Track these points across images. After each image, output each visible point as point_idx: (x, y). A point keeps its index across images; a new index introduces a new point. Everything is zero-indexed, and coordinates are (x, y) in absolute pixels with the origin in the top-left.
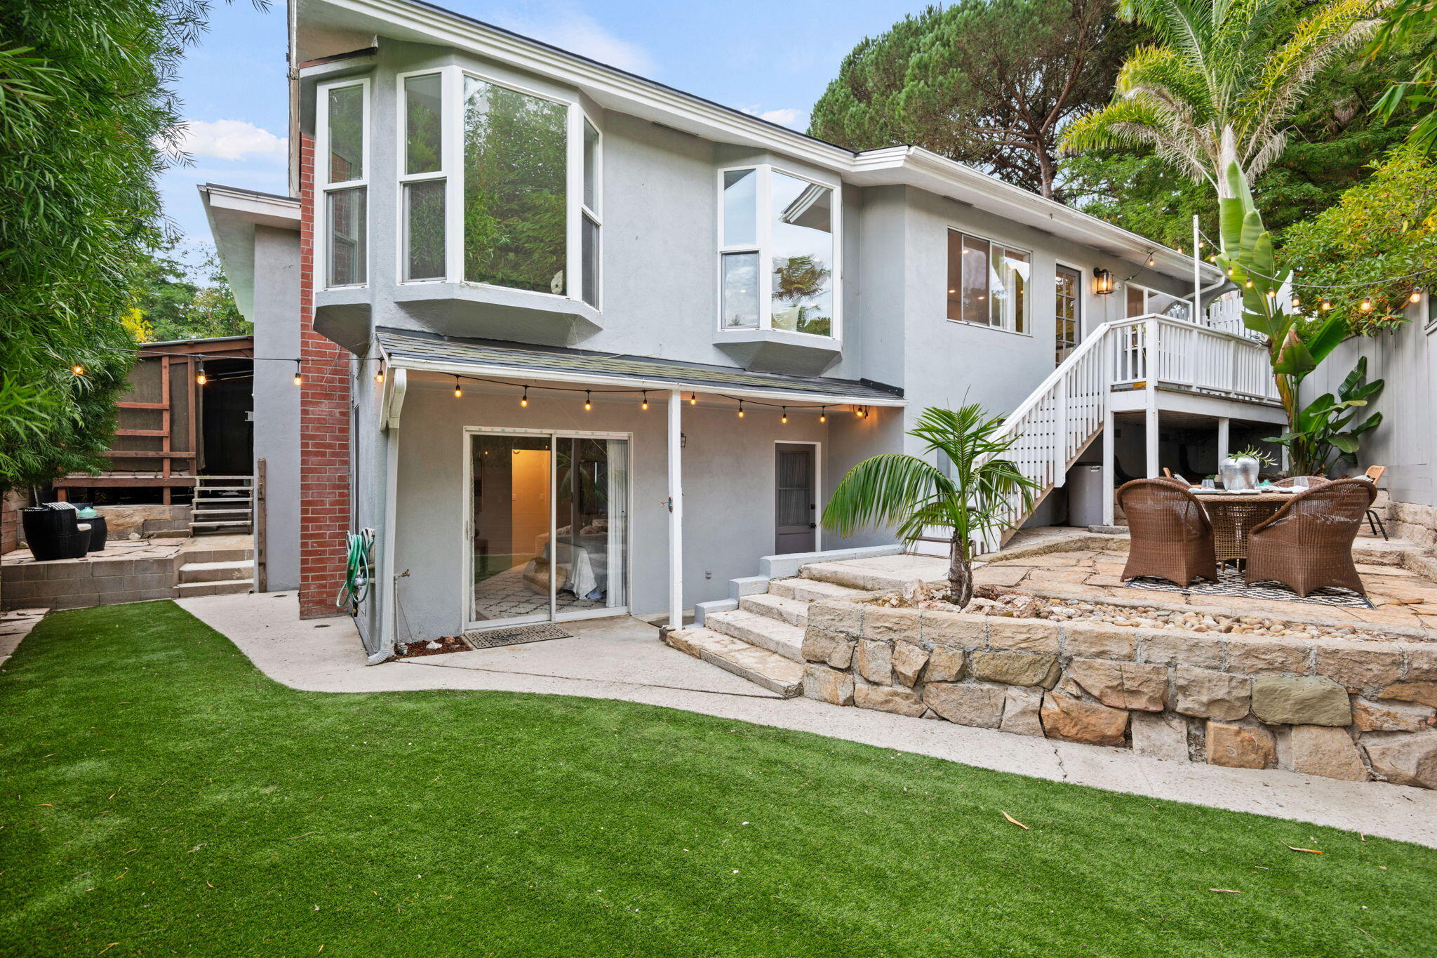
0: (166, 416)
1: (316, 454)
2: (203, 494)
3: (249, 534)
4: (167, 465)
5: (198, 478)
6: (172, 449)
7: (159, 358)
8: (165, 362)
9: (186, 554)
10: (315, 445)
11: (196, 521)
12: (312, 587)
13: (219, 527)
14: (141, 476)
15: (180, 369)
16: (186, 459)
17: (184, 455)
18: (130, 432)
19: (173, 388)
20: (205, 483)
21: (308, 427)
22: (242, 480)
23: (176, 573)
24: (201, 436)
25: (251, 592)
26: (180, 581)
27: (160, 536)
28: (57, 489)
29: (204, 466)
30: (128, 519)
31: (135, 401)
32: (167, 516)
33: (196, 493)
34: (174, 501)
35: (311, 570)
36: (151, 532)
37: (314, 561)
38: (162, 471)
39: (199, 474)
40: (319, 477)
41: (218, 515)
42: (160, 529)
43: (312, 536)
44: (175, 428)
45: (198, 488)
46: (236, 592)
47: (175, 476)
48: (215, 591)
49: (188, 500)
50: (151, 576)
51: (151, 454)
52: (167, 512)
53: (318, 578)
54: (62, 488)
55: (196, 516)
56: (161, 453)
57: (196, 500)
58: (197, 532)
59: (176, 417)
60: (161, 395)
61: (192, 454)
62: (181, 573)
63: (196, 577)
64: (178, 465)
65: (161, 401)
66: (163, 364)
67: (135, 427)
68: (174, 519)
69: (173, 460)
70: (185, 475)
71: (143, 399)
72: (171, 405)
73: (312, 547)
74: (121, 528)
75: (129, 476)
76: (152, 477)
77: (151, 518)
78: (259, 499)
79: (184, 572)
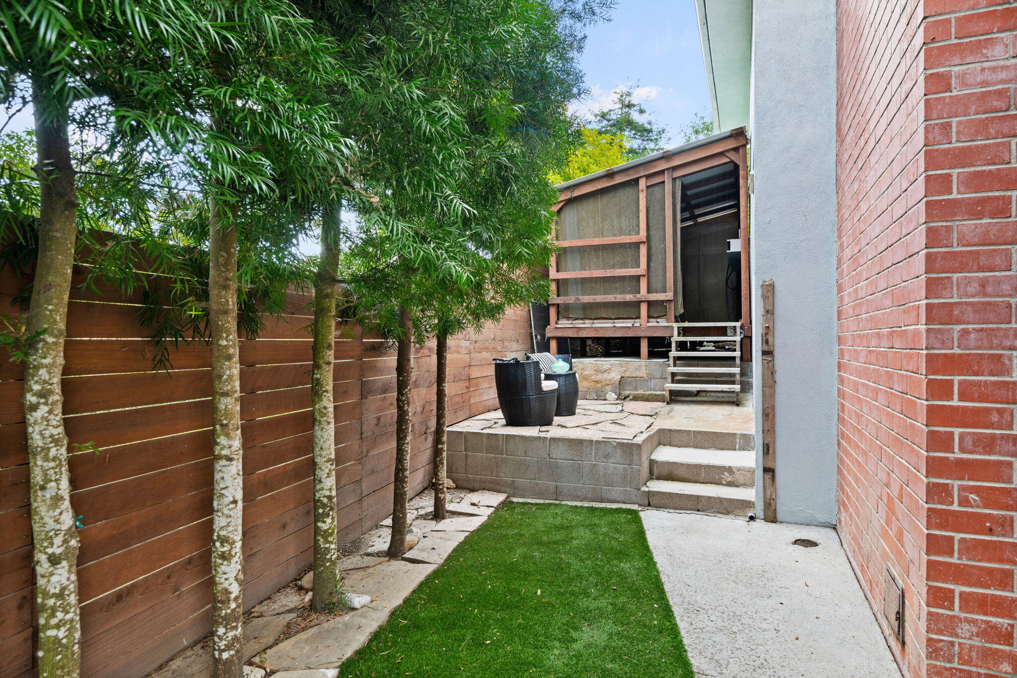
0: (643, 250)
1: (975, 209)
2: (682, 346)
3: (738, 405)
4: (644, 308)
5: (675, 325)
6: (649, 291)
7: (636, 181)
8: (642, 184)
9: (661, 431)
10: (976, 181)
11: (673, 382)
12: (964, 629)
13: (698, 393)
14: (620, 324)
15: (657, 189)
16: (663, 301)
17: (661, 297)
18: (609, 273)
19: (651, 215)
20: (685, 331)
21: (946, 127)
22: (725, 328)
23: (646, 464)
24: (679, 273)
25: (752, 518)
26: (652, 476)
27: (636, 398)
28: (549, 339)
29: (682, 311)
30: (605, 375)
31: (614, 235)
32: (643, 373)
33: (674, 345)
34: (652, 355)
35: (959, 574)
36: (627, 393)
37: (968, 548)
38: (639, 318)
39: (677, 321)
40: (983, 283)
41: (697, 374)
42: (636, 389)
43: (962, 468)
44: (652, 264)
45: (676, 338)
46: (727, 513)
47: (653, 323)
48: (698, 505)
49: (665, 355)
50: (615, 465)
51: (629, 297)
52: (644, 368)
53: (983, 604)
54: (553, 338)
55: (673, 375)
56: (638, 296)
57: (674, 353)
58: (675, 397)
59: (653, 250)
60: (638, 226)
61: (669, 295)
62: (652, 463)
63: (671, 473)
64: (656, 309)
65: (638, 233)
66: (641, 188)
67: (613, 267)
68: (651, 377)
69: (650, 304)
70: (663, 323)
71: (621, 232)
72: (648, 236)
73: (964, 502)
74: (599, 385)
75: (608, 324)
76: (630, 325)
77: (628, 374)
78: (764, 353)
79: (657, 462)
